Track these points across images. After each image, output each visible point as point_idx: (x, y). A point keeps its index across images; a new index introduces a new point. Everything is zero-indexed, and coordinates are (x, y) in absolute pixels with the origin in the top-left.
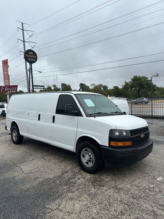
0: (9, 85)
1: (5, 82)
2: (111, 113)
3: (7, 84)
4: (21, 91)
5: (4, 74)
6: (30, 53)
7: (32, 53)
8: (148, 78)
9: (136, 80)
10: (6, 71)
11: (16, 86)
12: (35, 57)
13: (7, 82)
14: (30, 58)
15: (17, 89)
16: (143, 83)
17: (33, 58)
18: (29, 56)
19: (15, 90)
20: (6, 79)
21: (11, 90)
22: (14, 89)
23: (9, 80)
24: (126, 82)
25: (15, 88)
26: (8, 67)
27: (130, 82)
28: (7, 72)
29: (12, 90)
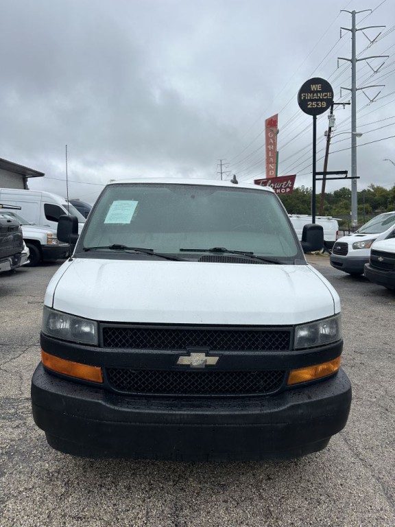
0: (277, 175)
1: (268, 170)
2: (182, 250)
3: (272, 174)
4: (344, 188)
5: (268, 150)
6: (313, 87)
7: (318, 87)
10: (271, 144)
11: (292, 178)
12: (325, 95)
13: (271, 169)
14: (312, 100)
15: (293, 184)
17: (321, 100)
18: (309, 96)
19: (288, 187)
20: (271, 163)
21: (278, 189)
22: (286, 184)
23: (277, 163)
25: (289, 182)
26: (278, 133)
28: (275, 144)
29: (281, 188)
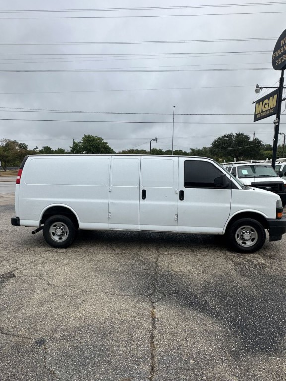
8: (103, 140)
9: (91, 141)
16: (99, 145)
24: (74, 143)
27: (81, 143)
